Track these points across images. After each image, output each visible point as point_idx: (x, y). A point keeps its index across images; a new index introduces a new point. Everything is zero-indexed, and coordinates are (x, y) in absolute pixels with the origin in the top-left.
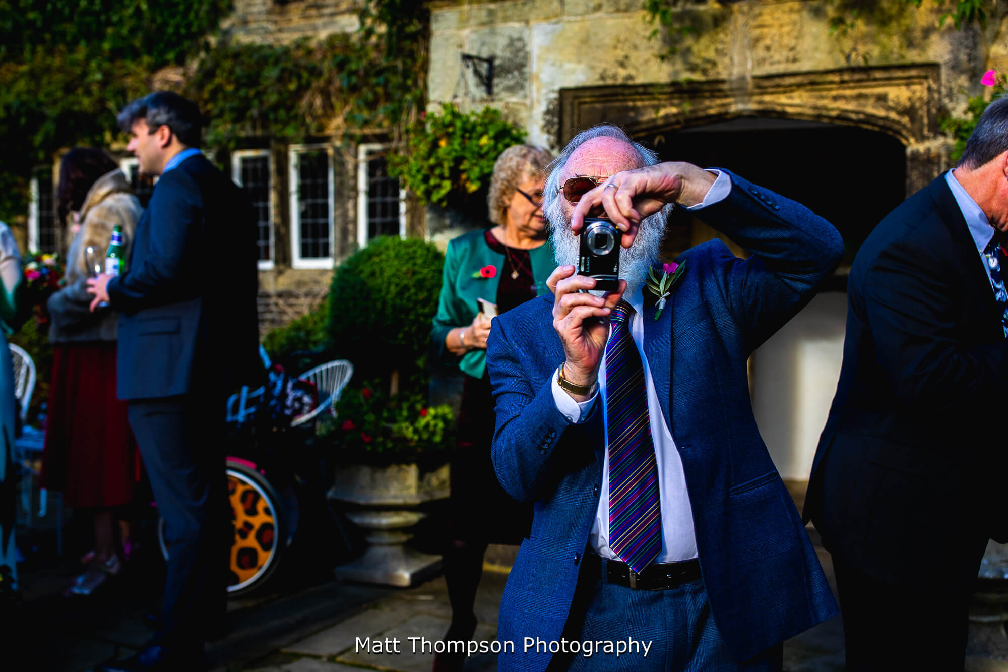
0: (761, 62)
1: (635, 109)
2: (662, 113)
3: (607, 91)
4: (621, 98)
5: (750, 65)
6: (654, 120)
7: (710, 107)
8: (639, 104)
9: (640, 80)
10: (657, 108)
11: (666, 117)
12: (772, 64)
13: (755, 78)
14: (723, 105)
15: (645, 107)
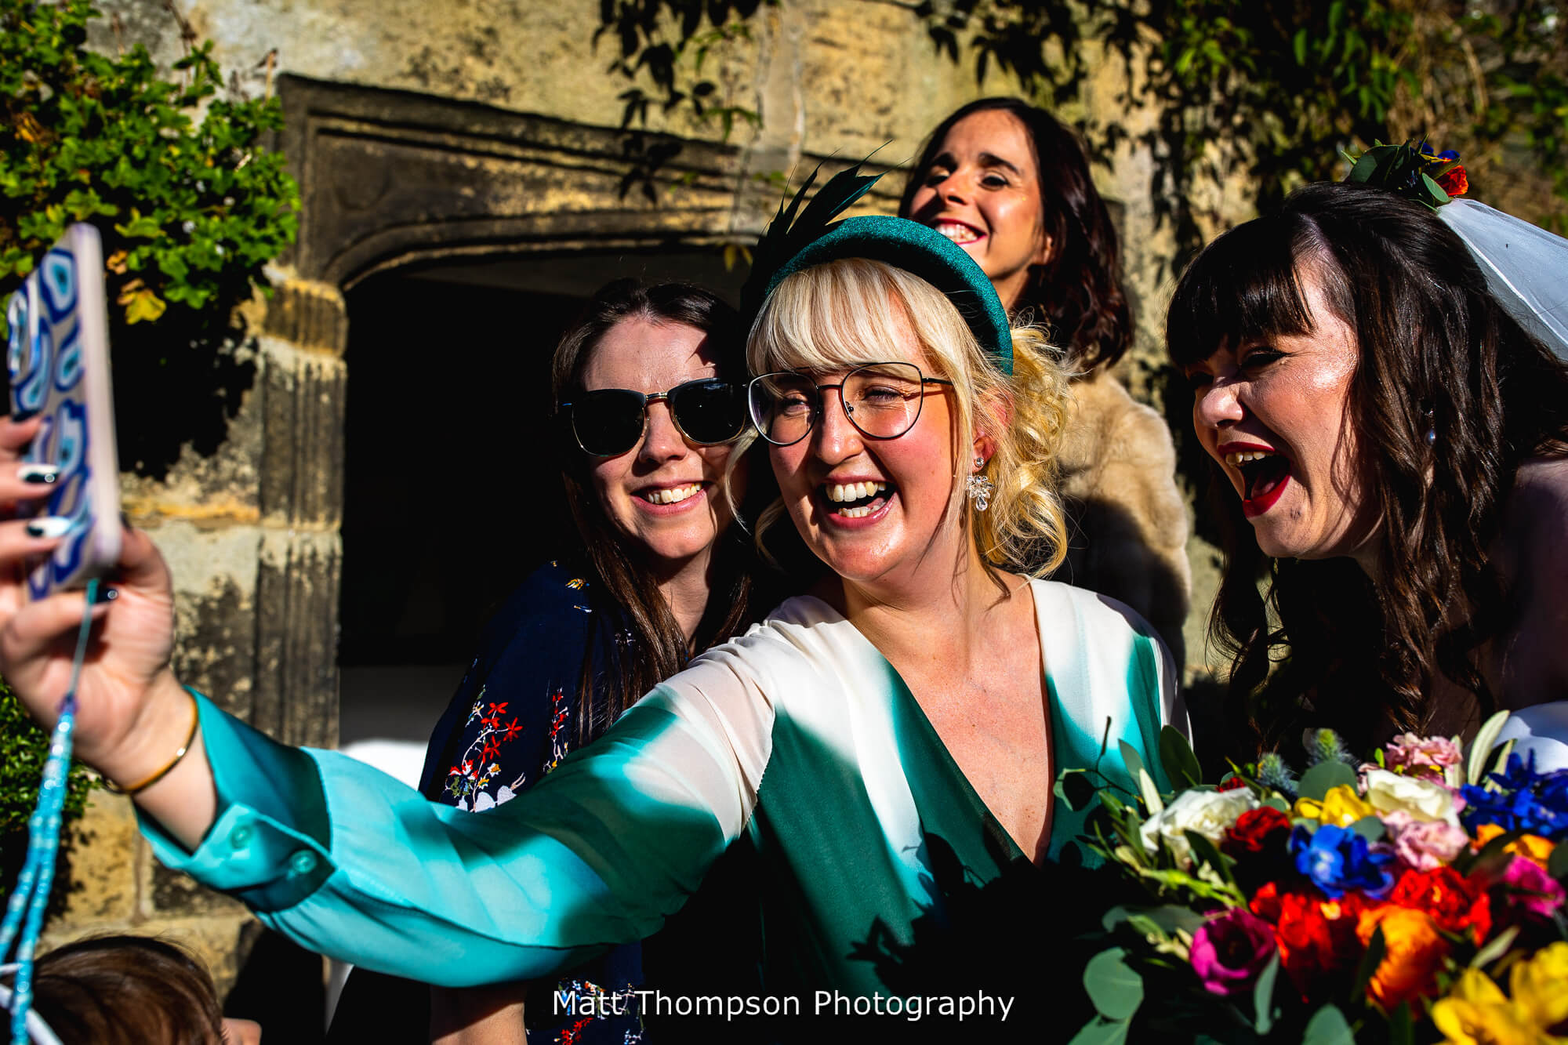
0: (823, 123)
1: (477, 177)
2: (553, 200)
3: (419, 113)
4: (452, 141)
5: (799, 126)
6: (527, 217)
7: (671, 211)
8: (493, 166)
9: (525, 102)
10: (538, 187)
11: (564, 212)
12: (846, 132)
13: (808, 155)
14: (705, 210)
15: (507, 180)
